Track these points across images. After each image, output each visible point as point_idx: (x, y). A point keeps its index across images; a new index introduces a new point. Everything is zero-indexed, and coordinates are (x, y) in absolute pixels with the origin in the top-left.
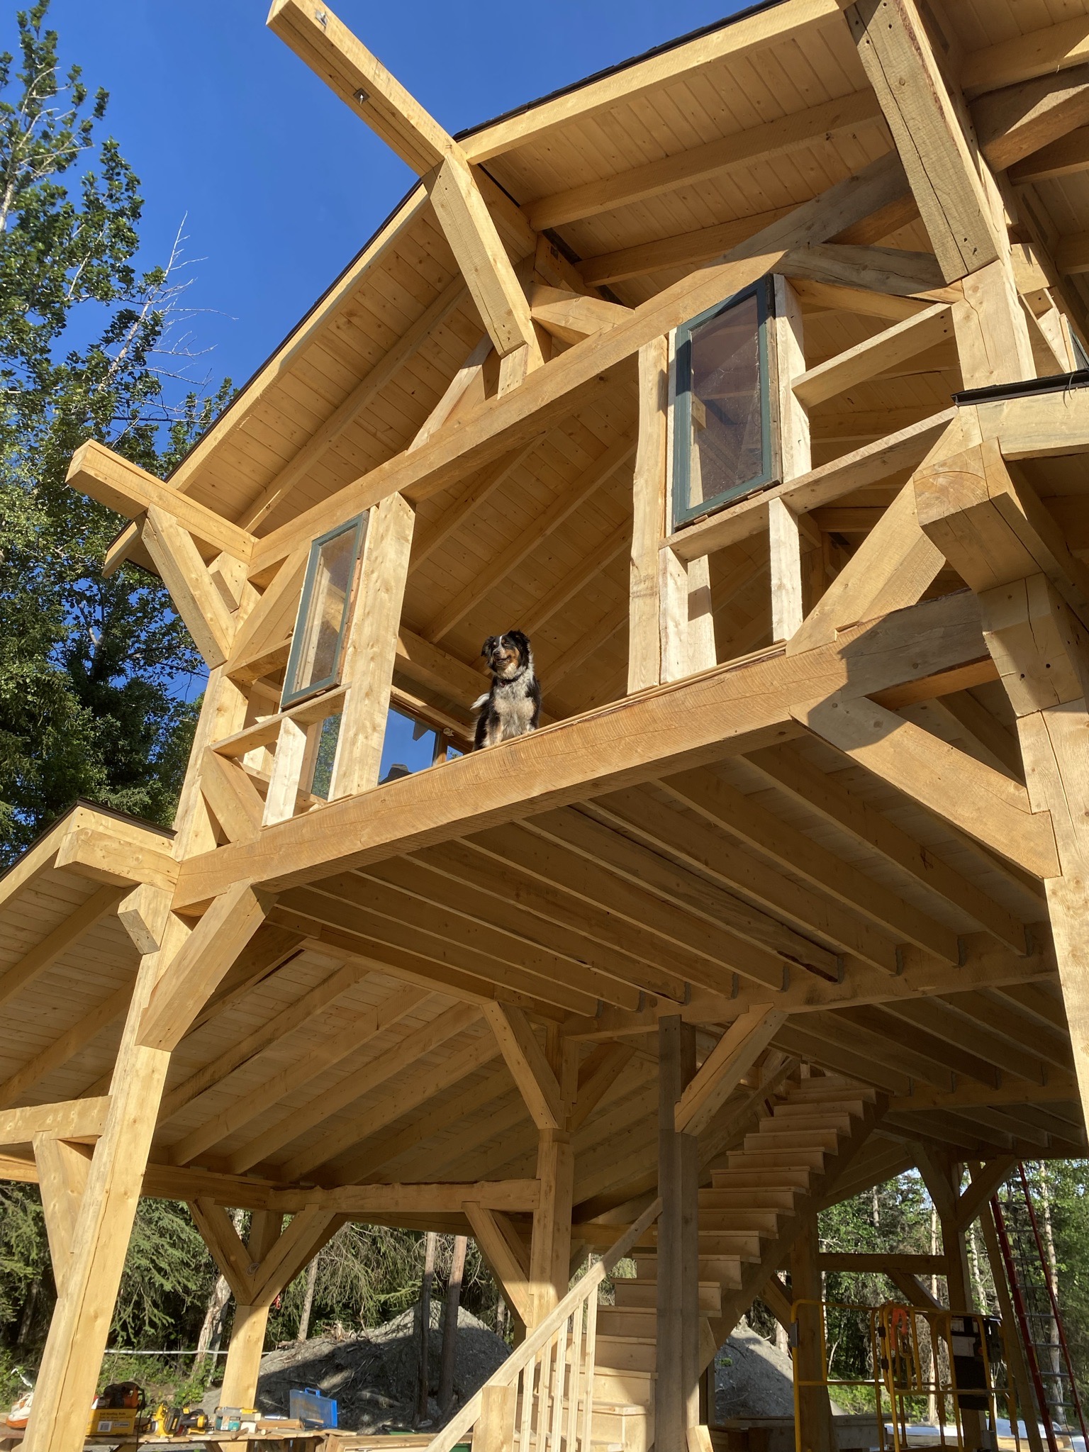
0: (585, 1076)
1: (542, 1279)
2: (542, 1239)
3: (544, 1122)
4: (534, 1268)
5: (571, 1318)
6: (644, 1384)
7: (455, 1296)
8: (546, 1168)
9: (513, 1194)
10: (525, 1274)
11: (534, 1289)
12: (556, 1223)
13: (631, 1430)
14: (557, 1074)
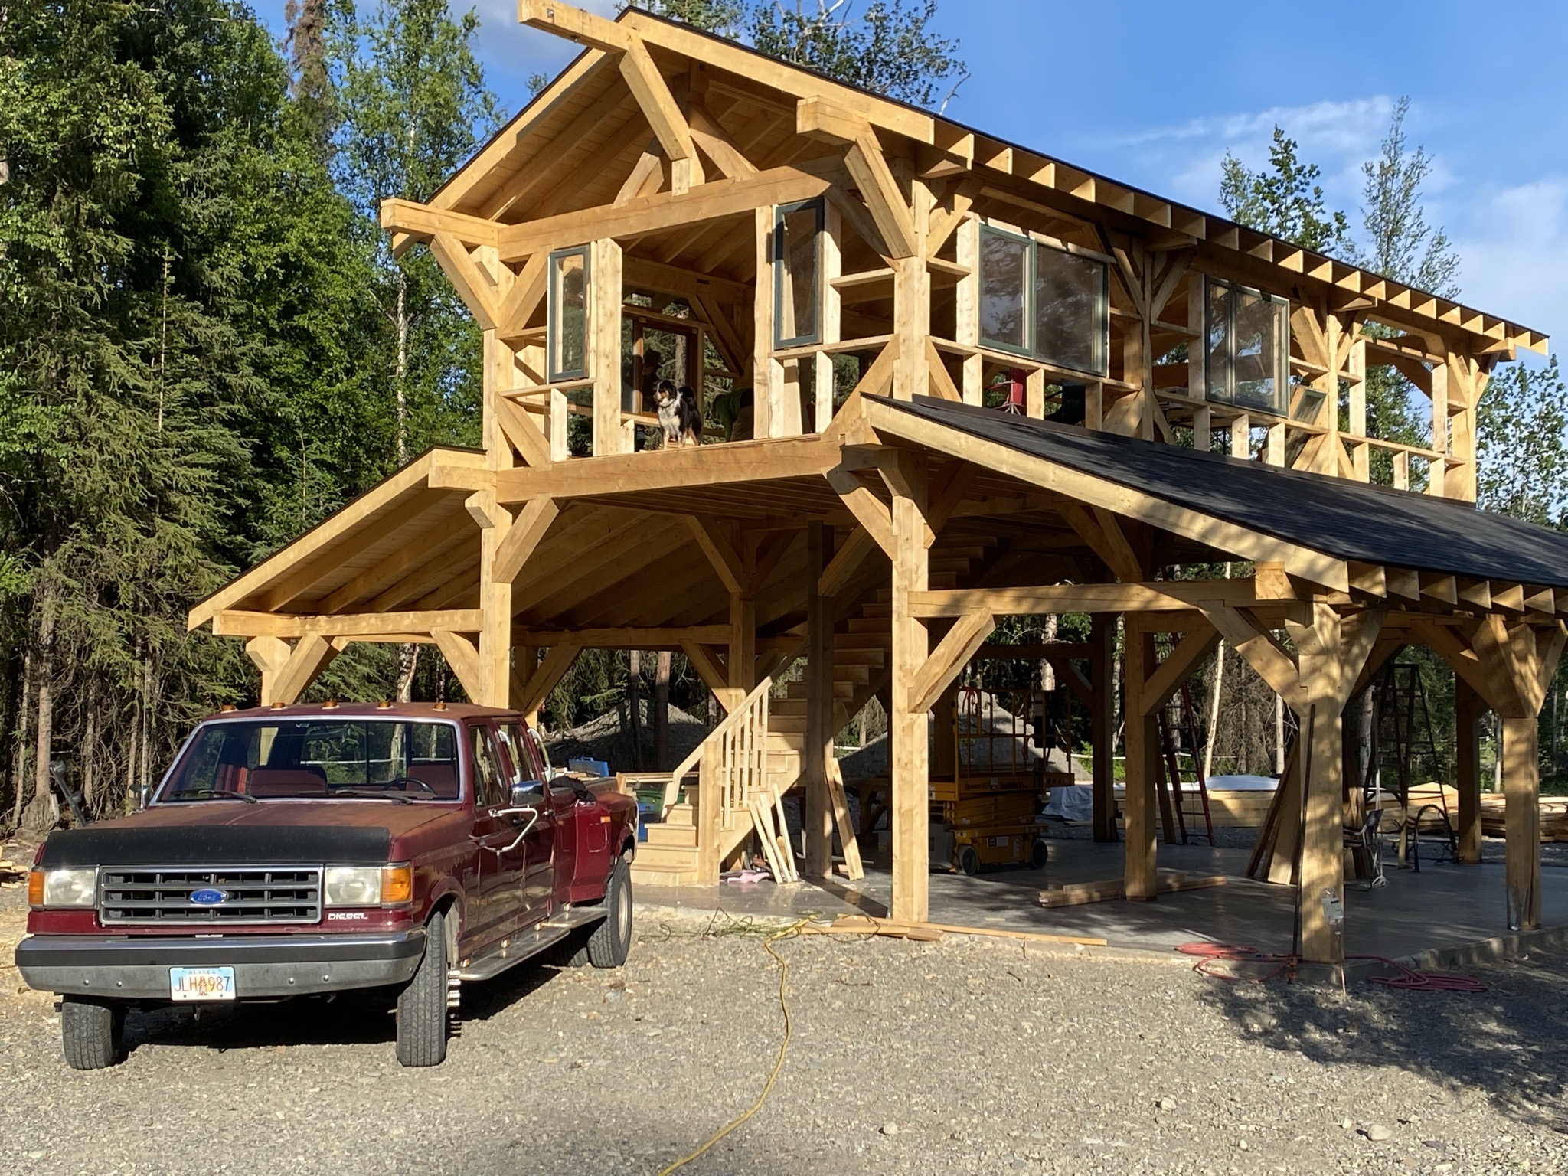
0: (761, 553)
1: (737, 686)
2: (735, 663)
3: (733, 587)
4: (731, 680)
5: (752, 708)
6: (800, 739)
7: (664, 694)
8: (736, 619)
9: (714, 634)
10: (726, 684)
11: (732, 692)
12: (744, 652)
13: (790, 763)
14: (740, 556)
